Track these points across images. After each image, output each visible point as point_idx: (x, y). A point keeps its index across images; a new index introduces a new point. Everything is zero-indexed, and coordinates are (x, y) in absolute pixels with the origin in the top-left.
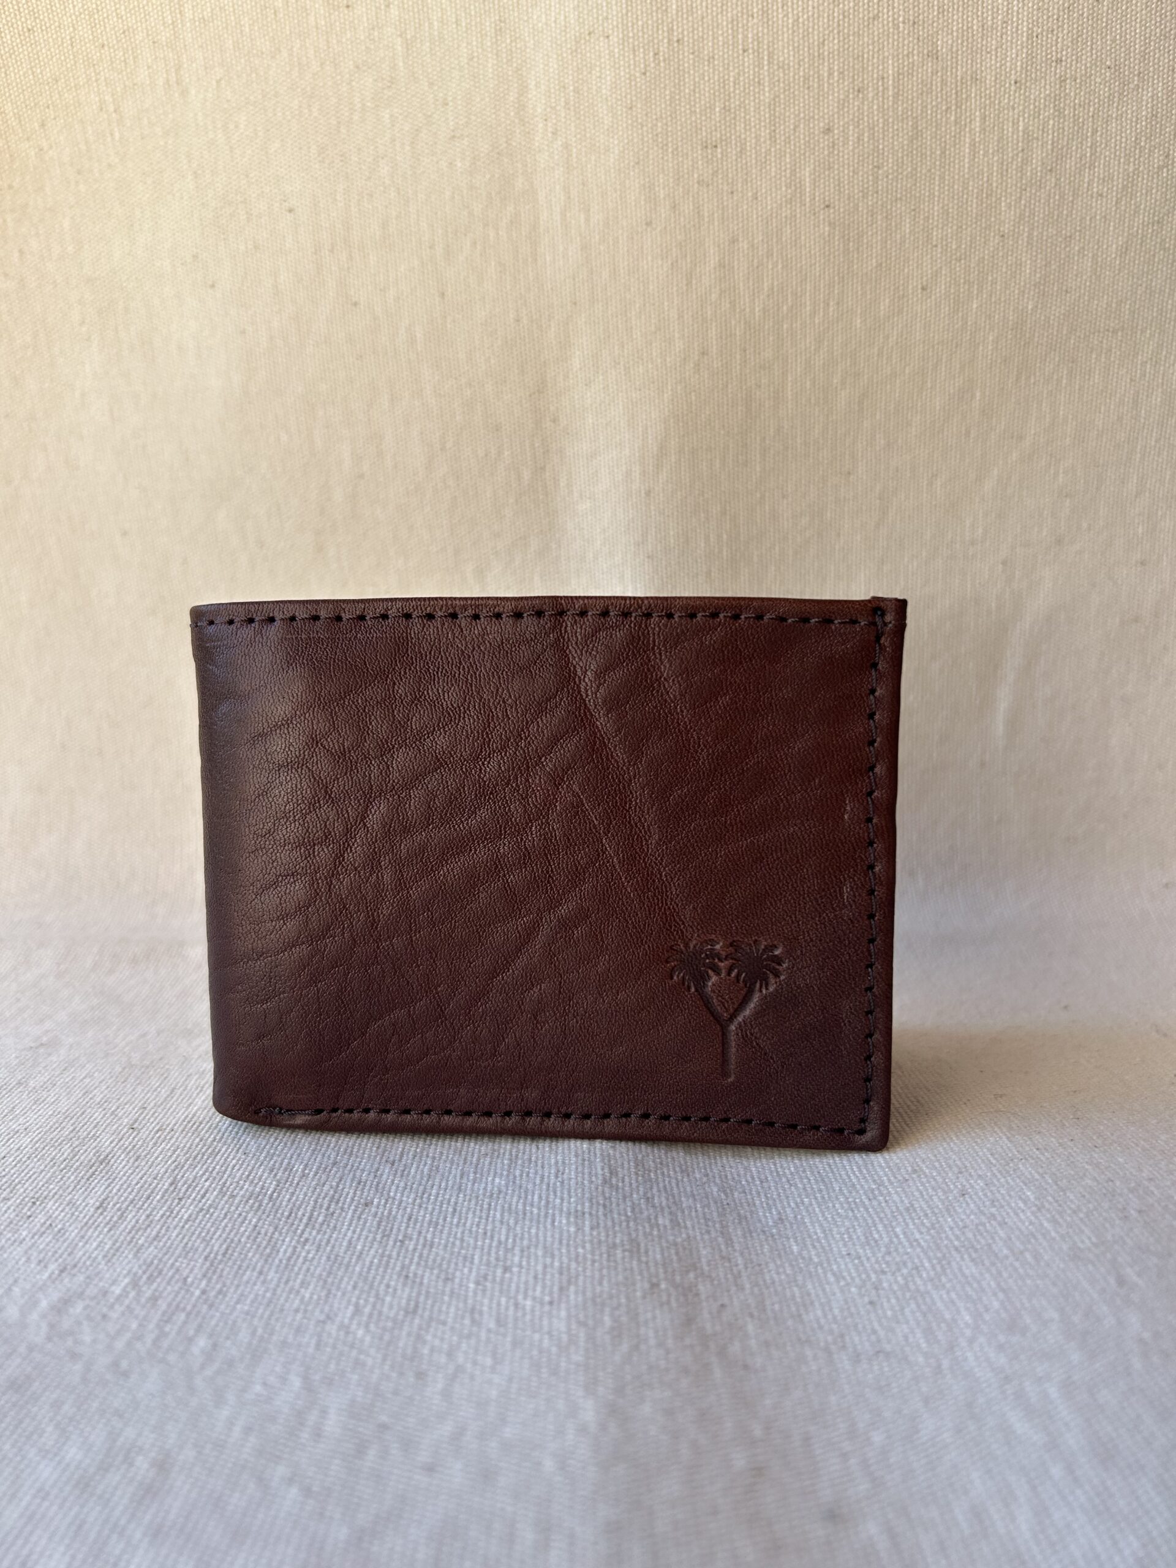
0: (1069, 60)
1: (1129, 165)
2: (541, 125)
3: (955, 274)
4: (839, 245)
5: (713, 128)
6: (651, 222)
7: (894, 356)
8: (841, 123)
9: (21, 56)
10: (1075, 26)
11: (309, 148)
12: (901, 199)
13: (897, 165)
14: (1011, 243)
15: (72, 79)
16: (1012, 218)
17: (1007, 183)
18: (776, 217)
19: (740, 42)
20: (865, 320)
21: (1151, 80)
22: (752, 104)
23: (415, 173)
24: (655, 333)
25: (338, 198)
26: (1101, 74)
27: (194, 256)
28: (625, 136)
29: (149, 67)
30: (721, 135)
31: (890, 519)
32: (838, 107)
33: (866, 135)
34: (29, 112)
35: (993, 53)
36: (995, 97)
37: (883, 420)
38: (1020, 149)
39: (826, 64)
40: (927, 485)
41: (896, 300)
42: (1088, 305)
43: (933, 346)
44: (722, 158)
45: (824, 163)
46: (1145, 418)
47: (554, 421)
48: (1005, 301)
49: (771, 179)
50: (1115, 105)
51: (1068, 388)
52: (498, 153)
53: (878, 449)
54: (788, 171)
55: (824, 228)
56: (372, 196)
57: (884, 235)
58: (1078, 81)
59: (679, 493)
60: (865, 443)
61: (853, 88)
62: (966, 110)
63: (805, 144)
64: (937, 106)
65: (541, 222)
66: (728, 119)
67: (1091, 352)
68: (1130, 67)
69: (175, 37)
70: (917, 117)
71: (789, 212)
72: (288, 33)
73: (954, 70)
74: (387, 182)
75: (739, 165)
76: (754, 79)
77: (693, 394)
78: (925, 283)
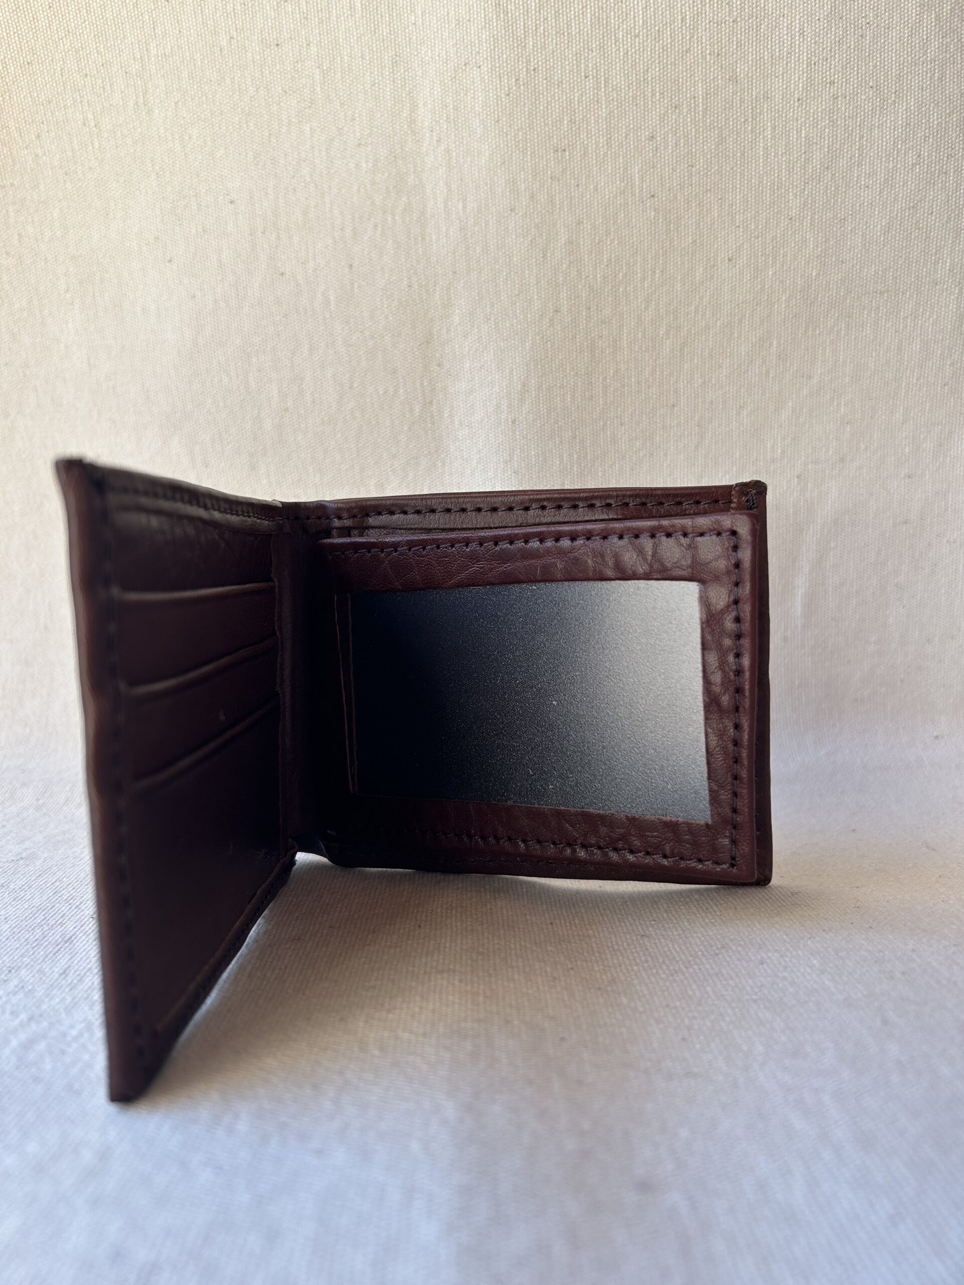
0: (840, 82)
1: (889, 163)
2: (428, 135)
3: (754, 248)
4: (662, 226)
5: (562, 136)
6: (514, 208)
7: (708, 313)
8: (662, 132)
9: (22, 83)
10: (844, 55)
11: (247, 154)
12: (710, 190)
13: (707, 164)
14: (797, 224)
15: (61, 101)
16: (798, 205)
17: (794, 178)
18: (613, 204)
19: (583, 70)
20: (684, 284)
21: (905, 96)
22: (592, 117)
23: (329, 172)
24: (519, 295)
25: (268, 192)
26: (866, 93)
27: (155, 238)
28: (494, 142)
29: (122, 92)
30: (569, 141)
31: (707, 441)
32: (660, 120)
33: (682, 141)
34: (28, 126)
35: (781, 77)
36: (782, 111)
37: (700, 363)
38: (803, 151)
39: (650, 87)
40: (736, 414)
41: (708, 269)
42: (860, 272)
43: (738, 305)
44: (570, 159)
45: (649, 163)
46: (908, 361)
47: (439, 365)
48: (794, 269)
49: (608, 175)
50: (877, 116)
51: (846, 337)
52: (395, 157)
53: (696, 386)
54: (621, 169)
55: (650, 213)
56: (295, 190)
57: (698, 218)
58: (848, 98)
59: (538, 421)
60: (685, 382)
61: (671, 105)
62: (760, 121)
63: (634, 148)
64: (737, 118)
65: (429, 210)
66: (574, 129)
67: (864, 309)
68: (888, 87)
69: (143, 69)
70: (721, 127)
71: (622, 200)
72: (231, 65)
73: (750, 91)
74: (308, 179)
75: (583, 164)
76: (593, 99)
77: (549, 343)
78: (730, 256)
